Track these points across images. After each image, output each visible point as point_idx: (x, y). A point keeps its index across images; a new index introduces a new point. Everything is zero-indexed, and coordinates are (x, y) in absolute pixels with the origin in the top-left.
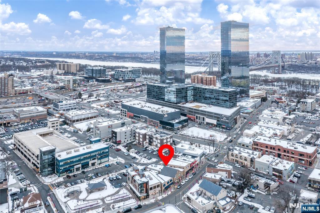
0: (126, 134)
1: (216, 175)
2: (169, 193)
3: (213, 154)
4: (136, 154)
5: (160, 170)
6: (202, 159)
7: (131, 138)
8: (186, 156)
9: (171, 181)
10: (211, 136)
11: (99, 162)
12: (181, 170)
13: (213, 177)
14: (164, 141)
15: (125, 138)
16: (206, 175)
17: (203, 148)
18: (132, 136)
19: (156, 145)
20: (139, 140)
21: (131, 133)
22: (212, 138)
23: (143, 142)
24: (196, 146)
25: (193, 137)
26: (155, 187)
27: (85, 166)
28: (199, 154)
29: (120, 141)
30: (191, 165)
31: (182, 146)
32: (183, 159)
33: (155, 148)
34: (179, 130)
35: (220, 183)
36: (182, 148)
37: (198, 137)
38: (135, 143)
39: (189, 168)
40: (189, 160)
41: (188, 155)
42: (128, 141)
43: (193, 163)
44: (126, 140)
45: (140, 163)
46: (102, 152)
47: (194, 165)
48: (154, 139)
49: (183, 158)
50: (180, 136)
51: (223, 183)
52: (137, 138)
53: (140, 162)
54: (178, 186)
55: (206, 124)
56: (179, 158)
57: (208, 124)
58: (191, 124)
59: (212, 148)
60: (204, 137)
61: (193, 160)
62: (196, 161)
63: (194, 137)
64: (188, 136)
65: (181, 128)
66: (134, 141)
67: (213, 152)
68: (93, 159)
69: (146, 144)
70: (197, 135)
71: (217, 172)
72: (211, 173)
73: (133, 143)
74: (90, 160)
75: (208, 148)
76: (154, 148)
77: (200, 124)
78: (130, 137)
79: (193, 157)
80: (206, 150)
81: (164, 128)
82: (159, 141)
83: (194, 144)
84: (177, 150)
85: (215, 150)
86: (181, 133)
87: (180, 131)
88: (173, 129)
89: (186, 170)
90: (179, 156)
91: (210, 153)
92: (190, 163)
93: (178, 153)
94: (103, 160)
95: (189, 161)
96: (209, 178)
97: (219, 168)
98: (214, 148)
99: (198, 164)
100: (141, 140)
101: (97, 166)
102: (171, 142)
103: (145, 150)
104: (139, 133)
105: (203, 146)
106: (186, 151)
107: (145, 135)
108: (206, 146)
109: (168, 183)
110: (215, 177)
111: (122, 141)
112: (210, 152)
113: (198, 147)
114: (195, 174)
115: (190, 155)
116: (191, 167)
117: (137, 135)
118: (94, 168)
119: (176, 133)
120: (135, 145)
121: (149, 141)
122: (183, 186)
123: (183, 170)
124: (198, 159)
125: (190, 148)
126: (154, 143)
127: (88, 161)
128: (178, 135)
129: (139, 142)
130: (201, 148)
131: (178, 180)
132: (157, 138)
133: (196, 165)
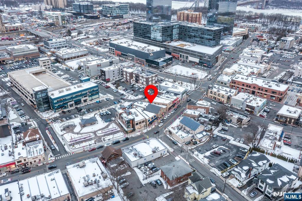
0: (114, 73)
1: (196, 112)
2: (154, 127)
3: (193, 91)
4: (124, 91)
5: (145, 107)
6: (183, 96)
7: (119, 76)
8: (169, 93)
9: (155, 116)
10: (193, 74)
11: (90, 98)
12: (164, 107)
13: (193, 114)
14: (149, 79)
15: (114, 77)
16: (187, 112)
17: (185, 85)
18: (119, 74)
19: (142, 83)
20: (126, 78)
21: (119, 71)
22: (194, 76)
23: (130, 80)
24: (179, 84)
25: (176, 75)
26: (140, 123)
27: (78, 102)
28: (181, 92)
29: (109, 79)
30: (173, 102)
31: (166, 84)
32: (167, 97)
34: (164, 68)
35: (198, 118)
36: (166, 86)
37: (181, 75)
38: (123, 80)
39: (172, 105)
40: (172, 98)
41: (171, 93)
42: (116, 78)
43: (175, 100)
44: (114, 78)
45: (128, 100)
46: (92, 91)
47: (176, 102)
48: (140, 78)
49: (166, 96)
50: (164, 73)
51: (202, 118)
52: (125, 76)
53: (128, 99)
54: (161, 121)
55: (189, 62)
56: (163, 95)
57: (191, 62)
58: (175, 62)
59: (193, 85)
60: (186, 75)
61: (175, 98)
62: (178, 98)
63: (177, 75)
64: (171, 73)
65: (166, 66)
66: (122, 79)
67: (194, 89)
68: (84, 97)
69: (133, 82)
70: (180, 73)
71: (197, 109)
72: (191, 109)
73: (121, 81)
74: (82, 97)
75: (189, 86)
76: (140, 85)
77: (183, 62)
78: (118, 75)
79: (176, 94)
80: (187, 87)
81: (149, 66)
82: (145, 80)
83: (177, 81)
84: (161, 87)
85: (195, 87)
86: (165, 71)
87: (165, 69)
88: (158, 67)
89: (169, 107)
90: (163, 93)
91: (191, 90)
92: (173, 100)
93: (162, 91)
94: (94, 97)
95: (171, 98)
96: (189, 114)
97: (198, 105)
98: (195, 85)
99: (179, 100)
100: (128, 78)
101: (89, 102)
102: (156, 80)
103: (132, 87)
104: (126, 72)
105: (185, 83)
106: (169, 89)
107: (131, 74)
108: (188, 84)
109: (152, 118)
110: (194, 113)
111: (111, 79)
112: (191, 89)
113: (180, 84)
114: (176, 110)
115: (173, 93)
116: (173, 103)
117: (124, 73)
118: (86, 104)
119: (160, 71)
120: (123, 82)
121: (136, 79)
122: (165, 120)
123: (166, 107)
124: (179, 96)
125: (173, 86)
126: (140, 81)
127: (80, 98)
128: (163, 73)
129: (126, 80)
130: (183, 85)
131: (161, 115)
132: (142, 77)
133: (177, 102)
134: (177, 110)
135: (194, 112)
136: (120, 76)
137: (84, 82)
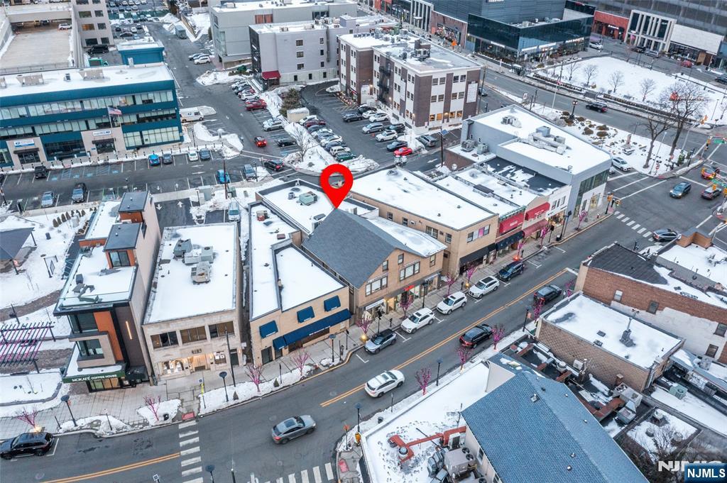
0: (300, 49)
1: (640, 332)
2: (291, 377)
3: (659, 178)
4: (307, 128)
5: (309, 227)
6: (587, 196)
7: (324, 70)
8: (506, 169)
9: (331, 303)
10: (675, 99)
11: (135, 138)
12: (428, 246)
13: (612, 345)
15: (300, 66)
16: (568, 317)
17: (620, 145)
18: (328, 61)
19: (402, 105)
20: (348, 78)
21: (324, 47)
22: (682, 107)
23: (359, 86)
24: (588, 132)
25: (587, 94)
26: (193, 335)
27: (67, 147)
28: (575, 171)
29: (276, 73)
30: (503, 223)
31: (506, 121)
32: (479, 188)
33: (398, 118)
34: (537, 60)
35: (649, 391)
36: (507, 129)
37: (612, 95)
38: (337, 88)
39: (492, 238)
40: (507, 196)
41: (518, 167)
42: (310, 76)
43: (522, 215)
44: (302, 75)
45: (294, 171)
46: (139, 102)
47: (525, 225)
48: (397, 78)
49: (481, 179)
50: (533, 82)
52: (343, 70)
53: (295, 166)
54: (373, 339)
55: (666, 49)
56: (465, 175)
57: (677, 50)
58: (600, 46)
59: (662, 150)
60: (638, 99)
61: (526, 199)
62: (546, 207)
63: (593, 95)
64: (566, 85)
65: (551, 57)
66: (336, 83)
67: (663, 170)
68: (100, 126)
69: (368, 96)
70: (608, 87)
71: (653, 307)
72: (607, 303)
73: (328, 89)
74: (83, 126)
75: (643, 148)
76: (394, 115)
77: (641, 49)
78: (322, 64)
79: (541, 181)
80: (629, 154)
81: (481, 49)
82: (411, 87)
83: (581, 119)
85: (675, 160)
86: (541, 73)
87: (542, 65)
88: (513, 53)
89: (464, 249)
90: (464, 163)
91: (646, 171)
92: (504, 210)
93: (475, 151)
94: (152, 136)
95: (502, 200)
96: (580, 341)
97: (672, 285)
98: (677, 153)
99: (555, 218)
100: (353, 77)
101: (123, 155)
102: (472, 98)
103: (352, 120)
104: (348, 48)
105: (623, 134)
106: (514, 147)
107: (366, 58)
108: (635, 138)
109: (305, 313)
110: (627, 339)
111: (286, 76)
112: (646, 166)
113: (595, 135)
114: (513, 276)
115: (526, 170)
116: (500, 231)
117: (343, 55)
118: (101, 162)
119: (519, 72)
120: (335, 95)
121: (380, 85)
122: (405, 340)
123: (444, 247)
124: (559, 198)
125: (540, 135)
126: (395, 92)
127: (76, 128)
128: (527, 80)
129: (348, 87)
130: (608, 141)
131: (394, 295)
132: (404, 73)
133: (538, 227)
134: (517, 280)
135: (627, 333)
136: (330, 69)
137: (130, 60)
